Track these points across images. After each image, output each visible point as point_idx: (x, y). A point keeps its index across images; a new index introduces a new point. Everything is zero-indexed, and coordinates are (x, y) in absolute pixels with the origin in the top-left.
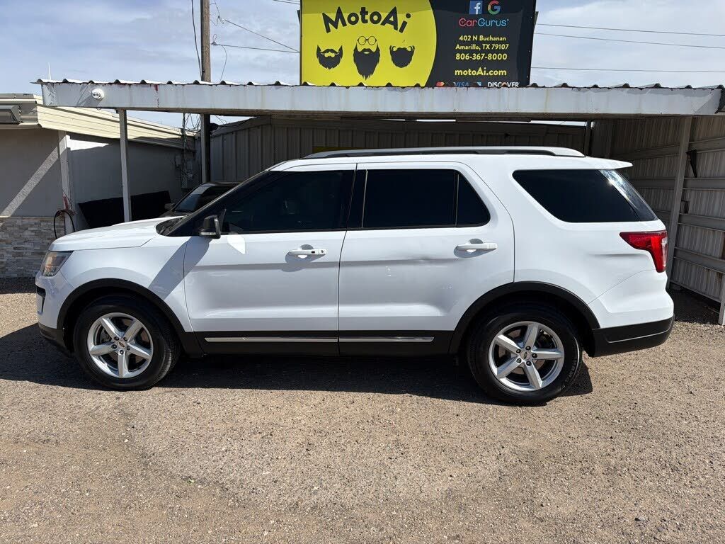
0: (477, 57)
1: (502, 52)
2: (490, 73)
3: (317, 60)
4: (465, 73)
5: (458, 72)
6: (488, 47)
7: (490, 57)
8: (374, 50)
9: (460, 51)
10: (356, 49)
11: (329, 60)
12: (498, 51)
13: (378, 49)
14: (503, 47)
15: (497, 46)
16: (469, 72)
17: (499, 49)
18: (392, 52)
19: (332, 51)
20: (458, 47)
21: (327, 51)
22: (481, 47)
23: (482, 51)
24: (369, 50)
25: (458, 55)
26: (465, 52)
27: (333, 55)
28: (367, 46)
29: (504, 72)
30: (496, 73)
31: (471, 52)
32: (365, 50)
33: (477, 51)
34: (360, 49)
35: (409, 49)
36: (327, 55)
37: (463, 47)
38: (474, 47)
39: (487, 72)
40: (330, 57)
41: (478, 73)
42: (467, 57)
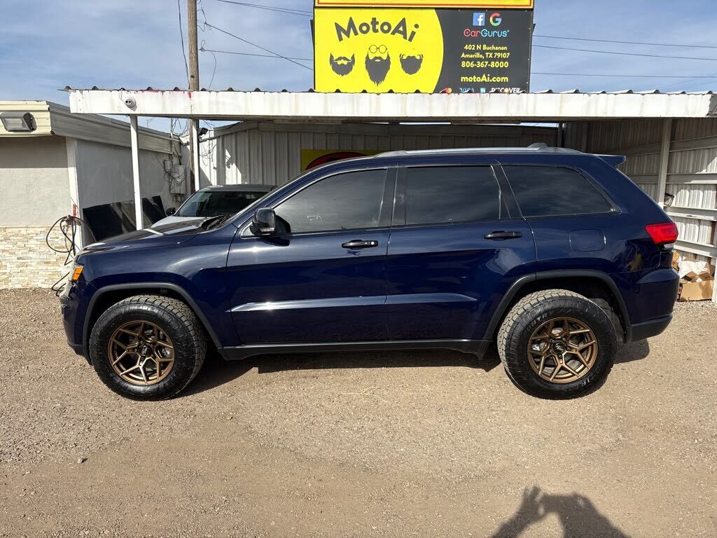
0: (480, 65)
1: (504, 60)
2: (493, 80)
3: (330, 67)
4: (470, 79)
5: (463, 79)
6: (491, 56)
7: (493, 65)
8: (385, 58)
9: (466, 60)
10: (367, 57)
11: (342, 68)
12: (500, 60)
13: (388, 57)
14: (505, 56)
15: (499, 55)
16: (474, 79)
17: (501, 57)
18: (402, 60)
19: (345, 59)
20: (463, 55)
21: (340, 59)
22: (485, 56)
23: (486, 59)
24: (380, 58)
25: (463, 63)
26: (470, 60)
27: (345, 63)
28: (378, 55)
29: (506, 79)
30: (499, 79)
31: (475, 60)
32: (376, 58)
33: (481, 60)
34: (371, 57)
35: (418, 58)
36: (339, 63)
37: (468, 56)
38: (478, 55)
39: (491, 78)
40: (342, 64)
41: (483, 80)
42: (472, 65)
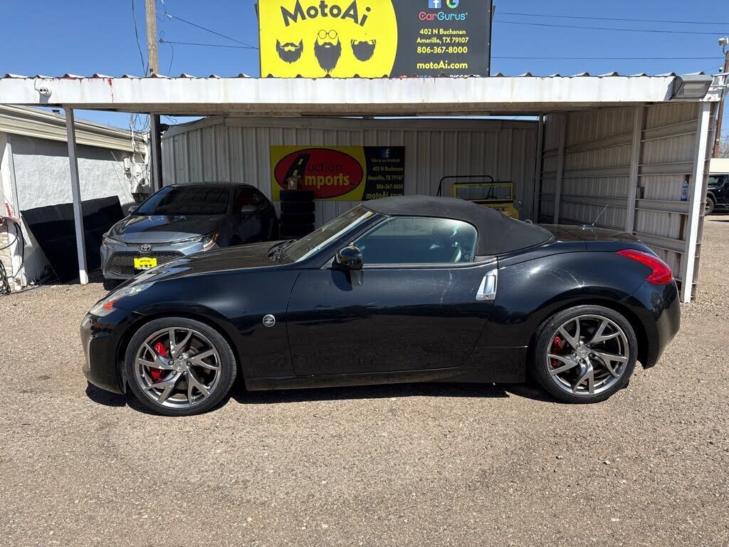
0: (438, 50)
1: (462, 45)
2: (452, 66)
3: (277, 54)
4: (427, 66)
5: (420, 65)
6: (448, 40)
7: (450, 50)
8: (335, 43)
9: (422, 45)
10: (317, 43)
11: (290, 54)
12: (458, 45)
13: (339, 43)
14: (463, 40)
15: (457, 39)
16: (431, 66)
17: (459, 41)
18: (353, 46)
19: (292, 45)
20: (419, 40)
21: (287, 45)
22: (442, 40)
23: (443, 44)
24: (330, 44)
25: (419, 49)
26: (426, 45)
27: (293, 49)
28: (328, 40)
29: (465, 65)
30: (457, 66)
31: (432, 46)
32: (326, 44)
33: (438, 45)
34: (320, 43)
35: (371, 43)
36: (287, 49)
37: (423, 41)
38: (435, 40)
39: (449, 65)
40: (290, 51)
41: (440, 66)
42: (428, 50)
